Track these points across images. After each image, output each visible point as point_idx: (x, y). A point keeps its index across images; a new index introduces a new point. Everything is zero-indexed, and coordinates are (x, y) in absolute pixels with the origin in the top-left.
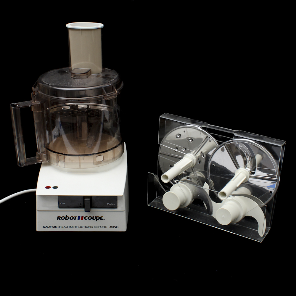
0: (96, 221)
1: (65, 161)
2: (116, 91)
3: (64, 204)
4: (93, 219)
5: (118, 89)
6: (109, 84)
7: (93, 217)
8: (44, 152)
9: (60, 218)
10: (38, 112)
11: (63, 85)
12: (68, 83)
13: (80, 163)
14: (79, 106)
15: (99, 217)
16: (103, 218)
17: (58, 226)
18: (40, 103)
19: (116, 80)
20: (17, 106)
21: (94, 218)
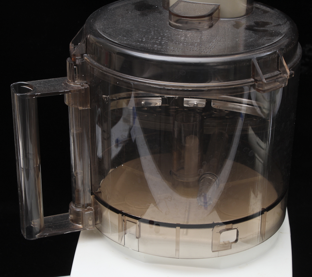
1: (142, 234)
2: (288, 70)
5: (291, 64)
6: (269, 51)
8: (89, 205)
10: (80, 108)
11: (149, 46)
12: (162, 39)
13: (178, 243)
14: (185, 99)
18: (87, 86)
19: (285, 41)
20: (28, 91)
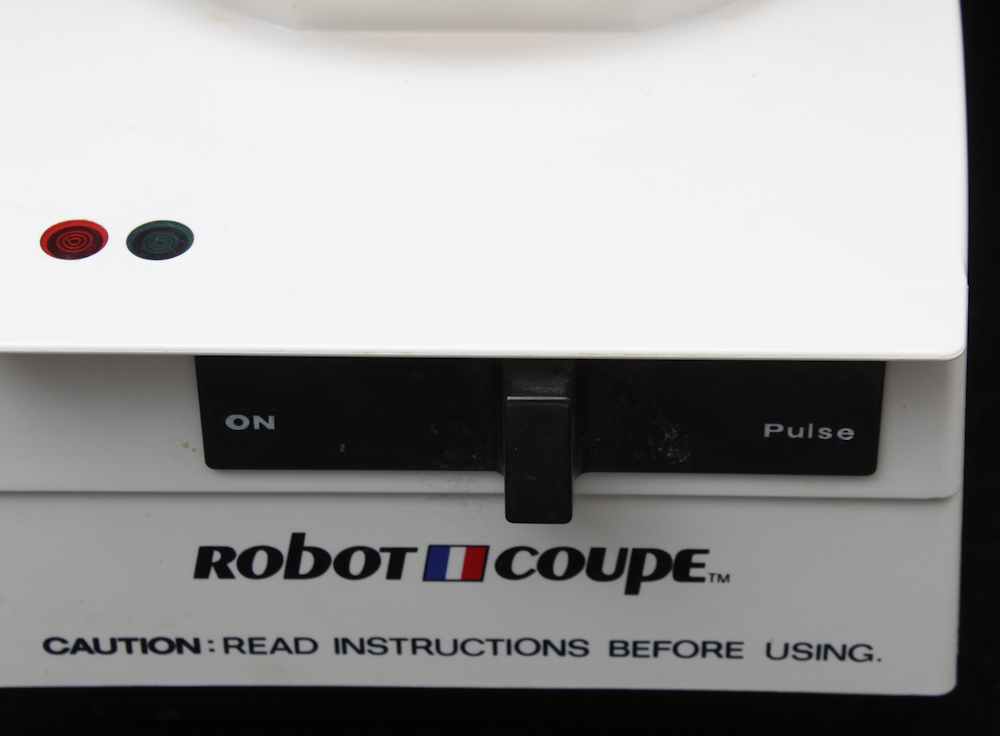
0: (632, 588)
3: (270, 425)
4: (596, 574)
7: (598, 554)
9: (233, 566)
15: (661, 555)
16: (712, 563)
17: (211, 632)
21: (609, 567)
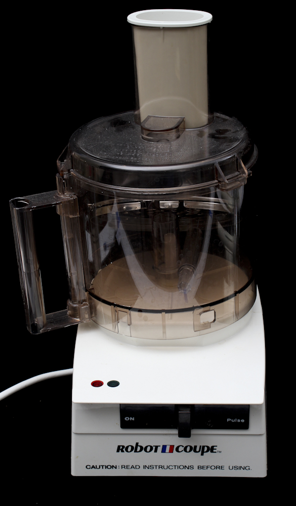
0: (202, 454)
1: (133, 322)
2: (246, 171)
3: (133, 419)
4: (195, 451)
5: (249, 164)
6: (228, 156)
7: (196, 447)
8: (85, 301)
9: (124, 450)
10: (71, 216)
11: (126, 159)
12: (137, 152)
13: (164, 327)
14: (160, 202)
15: (208, 447)
16: (218, 449)
17: (119, 464)
18: (75, 197)
19: (244, 145)
20: (26, 204)
21: (198, 450)
